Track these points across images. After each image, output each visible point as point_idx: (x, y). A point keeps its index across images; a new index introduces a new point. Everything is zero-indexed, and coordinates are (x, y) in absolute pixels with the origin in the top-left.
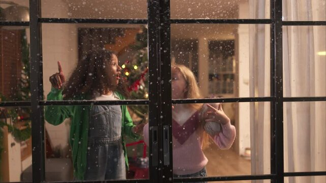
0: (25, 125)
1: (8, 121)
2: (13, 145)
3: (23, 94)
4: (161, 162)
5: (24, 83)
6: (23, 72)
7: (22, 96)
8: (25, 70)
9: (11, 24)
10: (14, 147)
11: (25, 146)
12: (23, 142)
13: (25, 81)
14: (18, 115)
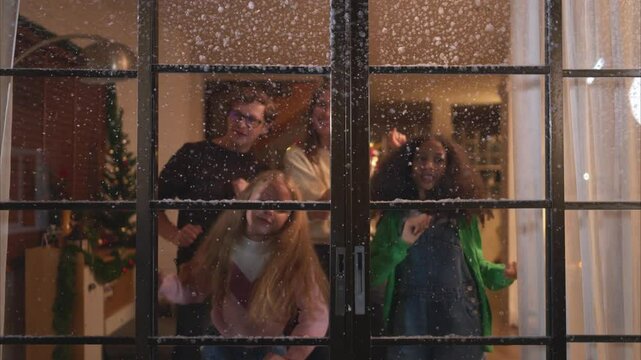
0: (112, 255)
1: (85, 245)
2: (91, 287)
4: (350, 309)
5: (110, 179)
6: (109, 158)
8: (113, 156)
9: (94, 75)
10: (93, 292)
11: (110, 293)
12: (107, 285)
13: (113, 177)
14: (98, 236)
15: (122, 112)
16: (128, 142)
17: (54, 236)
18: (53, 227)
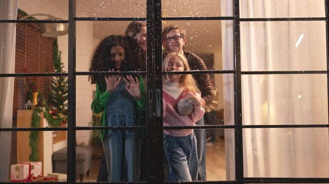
1: (44, 109)
3: (54, 92)
4: (155, 114)
5: (55, 84)
7: (53, 93)
13: (57, 82)
14: (50, 109)
15: (60, 52)
16: (63, 66)
17: (30, 106)
18: (29, 101)
